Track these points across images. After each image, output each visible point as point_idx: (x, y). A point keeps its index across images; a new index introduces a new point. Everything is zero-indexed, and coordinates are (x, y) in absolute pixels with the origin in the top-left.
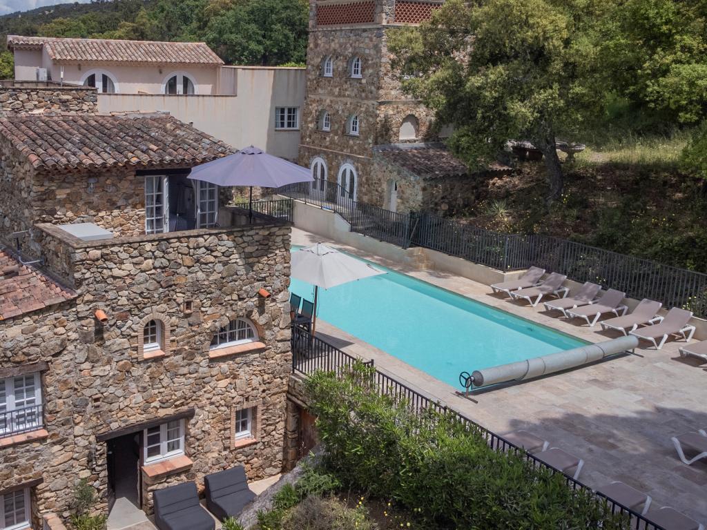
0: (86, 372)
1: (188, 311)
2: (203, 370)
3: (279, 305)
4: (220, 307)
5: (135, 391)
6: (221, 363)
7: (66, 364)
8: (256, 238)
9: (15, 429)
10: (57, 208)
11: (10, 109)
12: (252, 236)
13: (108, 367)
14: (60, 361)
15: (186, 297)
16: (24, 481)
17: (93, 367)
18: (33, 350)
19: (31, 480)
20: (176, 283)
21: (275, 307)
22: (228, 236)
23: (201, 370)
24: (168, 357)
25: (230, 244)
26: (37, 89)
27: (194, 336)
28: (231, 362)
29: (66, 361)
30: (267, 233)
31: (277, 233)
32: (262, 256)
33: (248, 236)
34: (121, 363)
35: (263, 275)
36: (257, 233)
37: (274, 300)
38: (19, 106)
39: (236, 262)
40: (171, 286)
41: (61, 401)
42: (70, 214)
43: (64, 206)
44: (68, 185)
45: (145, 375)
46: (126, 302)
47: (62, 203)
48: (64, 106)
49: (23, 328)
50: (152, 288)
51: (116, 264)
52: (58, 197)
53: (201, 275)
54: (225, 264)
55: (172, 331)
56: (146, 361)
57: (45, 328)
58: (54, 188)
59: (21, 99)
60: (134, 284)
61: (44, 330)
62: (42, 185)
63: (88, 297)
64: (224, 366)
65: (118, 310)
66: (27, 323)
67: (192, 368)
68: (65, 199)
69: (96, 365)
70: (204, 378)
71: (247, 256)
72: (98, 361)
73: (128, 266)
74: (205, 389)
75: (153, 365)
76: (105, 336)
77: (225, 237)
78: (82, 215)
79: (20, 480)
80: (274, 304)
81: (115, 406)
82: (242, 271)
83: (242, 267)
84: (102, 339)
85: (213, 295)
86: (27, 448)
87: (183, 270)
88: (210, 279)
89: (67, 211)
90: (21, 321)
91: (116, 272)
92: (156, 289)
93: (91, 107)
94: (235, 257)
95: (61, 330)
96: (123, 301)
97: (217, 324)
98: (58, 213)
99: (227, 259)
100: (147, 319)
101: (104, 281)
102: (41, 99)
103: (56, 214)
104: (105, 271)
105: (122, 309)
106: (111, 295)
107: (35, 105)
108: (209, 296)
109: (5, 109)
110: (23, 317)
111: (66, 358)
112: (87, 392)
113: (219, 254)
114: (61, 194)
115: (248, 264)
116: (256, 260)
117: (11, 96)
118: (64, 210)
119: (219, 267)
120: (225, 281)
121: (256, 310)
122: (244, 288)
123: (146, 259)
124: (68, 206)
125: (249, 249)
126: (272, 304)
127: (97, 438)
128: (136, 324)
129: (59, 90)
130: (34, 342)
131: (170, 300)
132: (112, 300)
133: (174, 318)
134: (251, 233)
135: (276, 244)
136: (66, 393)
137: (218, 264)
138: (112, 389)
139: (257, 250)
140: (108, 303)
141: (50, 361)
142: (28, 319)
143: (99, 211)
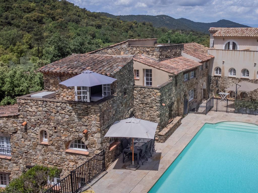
0: (22, 142)
1: (56, 131)
2: (64, 155)
3: (95, 139)
4: (68, 132)
5: (39, 154)
6: (70, 155)
7: (17, 137)
8: (82, 108)
9: (6, 154)
10: (50, 86)
11: (130, 53)
12: (80, 106)
13: (29, 143)
14: (15, 135)
15: (54, 125)
16: (5, 172)
17: (25, 141)
18: (5, 129)
19: (7, 172)
20: (51, 118)
21: (93, 139)
22: (70, 105)
23: (63, 155)
24: (50, 146)
25: (70, 108)
26: (139, 47)
27: (59, 141)
28: (75, 156)
29: (17, 136)
30: (86, 107)
31: (91, 108)
32: (85, 116)
33: (78, 106)
34: (34, 142)
35: (86, 124)
36: (82, 106)
37: (92, 136)
38: (133, 52)
39: (74, 116)
40: (49, 119)
41: (15, 149)
42: (54, 88)
43: (52, 85)
44: (53, 78)
45: (42, 150)
46: (34, 121)
47: (52, 84)
48: (148, 53)
49: (3, 121)
50: (42, 118)
51: (30, 106)
52: (51, 82)
53: (60, 118)
54: (70, 116)
55: (50, 136)
56: (42, 144)
57: (9, 123)
58: (49, 79)
59: (134, 50)
60: (36, 115)
61: (9, 124)
62: (46, 77)
63: (22, 116)
64: (72, 157)
65: (31, 123)
66: (4, 120)
67: (59, 153)
68: (53, 83)
69: (26, 140)
70: (64, 159)
71: (79, 115)
72: (26, 139)
73: (34, 108)
74: (65, 163)
75: (45, 147)
76: (28, 131)
77: (68, 105)
78: (58, 90)
79: (4, 171)
80: (92, 138)
81: (32, 157)
82: (77, 120)
83: (77, 118)
84: (27, 132)
85: (65, 127)
86: (5, 161)
87: (53, 114)
88: (64, 120)
89: (53, 87)
90: (2, 119)
91: (30, 109)
92: (43, 119)
93: (157, 54)
94: (73, 114)
95: (15, 125)
96: (33, 120)
97: (67, 139)
98: (51, 87)
99: (70, 114)
100: (41, 129)
101: (26, 112)
102: (140, 50)
103: (50, 88)
104: (26, 108)
105: (32, 123)
106: (29, 117)
107: (138, 52)
108: (63, 127)
109: (129, 53)
110: (3, 118)
111: (17, 135)
112: (23, 149)
113: (66, 111)
114: (52, 81)
115: (79, 118)
116: (82, 117)
117: (131, 49)
118: (52, 87)
119: (67, 116)
120: (69, 122)
121: (84, 138)
122: (77, 127)
123: (40, 107)
124: (54, 85)
125: (79, 112)
126: (91, 138)
127: (26, 166)
128: (38, 130)
129: (146, 47)
130: (6, 127)
131: (49, 124)
132: (29, 119)
133: (51, 131)
134: (79, 105)
135: (91, 112)
136: (17, 147)
137: (67, 115)
138: (31, 151)
139: (83, 113)
140: (28, 120)
141: (12, 134)
142: (5, 119)
143: (64, 89)
